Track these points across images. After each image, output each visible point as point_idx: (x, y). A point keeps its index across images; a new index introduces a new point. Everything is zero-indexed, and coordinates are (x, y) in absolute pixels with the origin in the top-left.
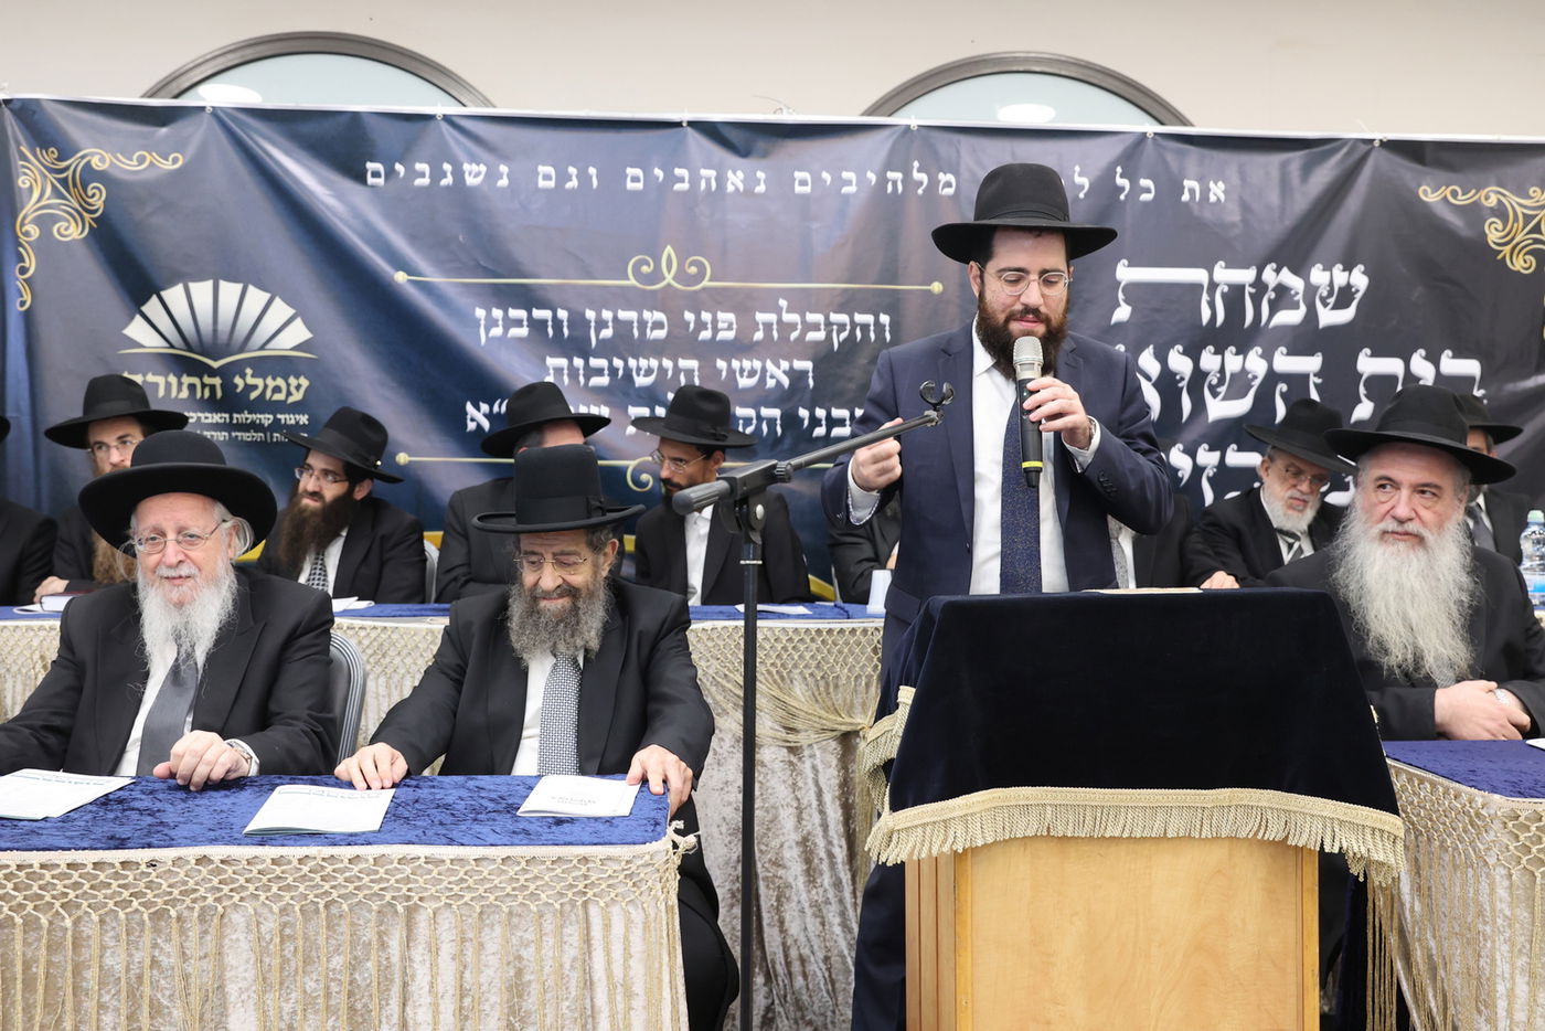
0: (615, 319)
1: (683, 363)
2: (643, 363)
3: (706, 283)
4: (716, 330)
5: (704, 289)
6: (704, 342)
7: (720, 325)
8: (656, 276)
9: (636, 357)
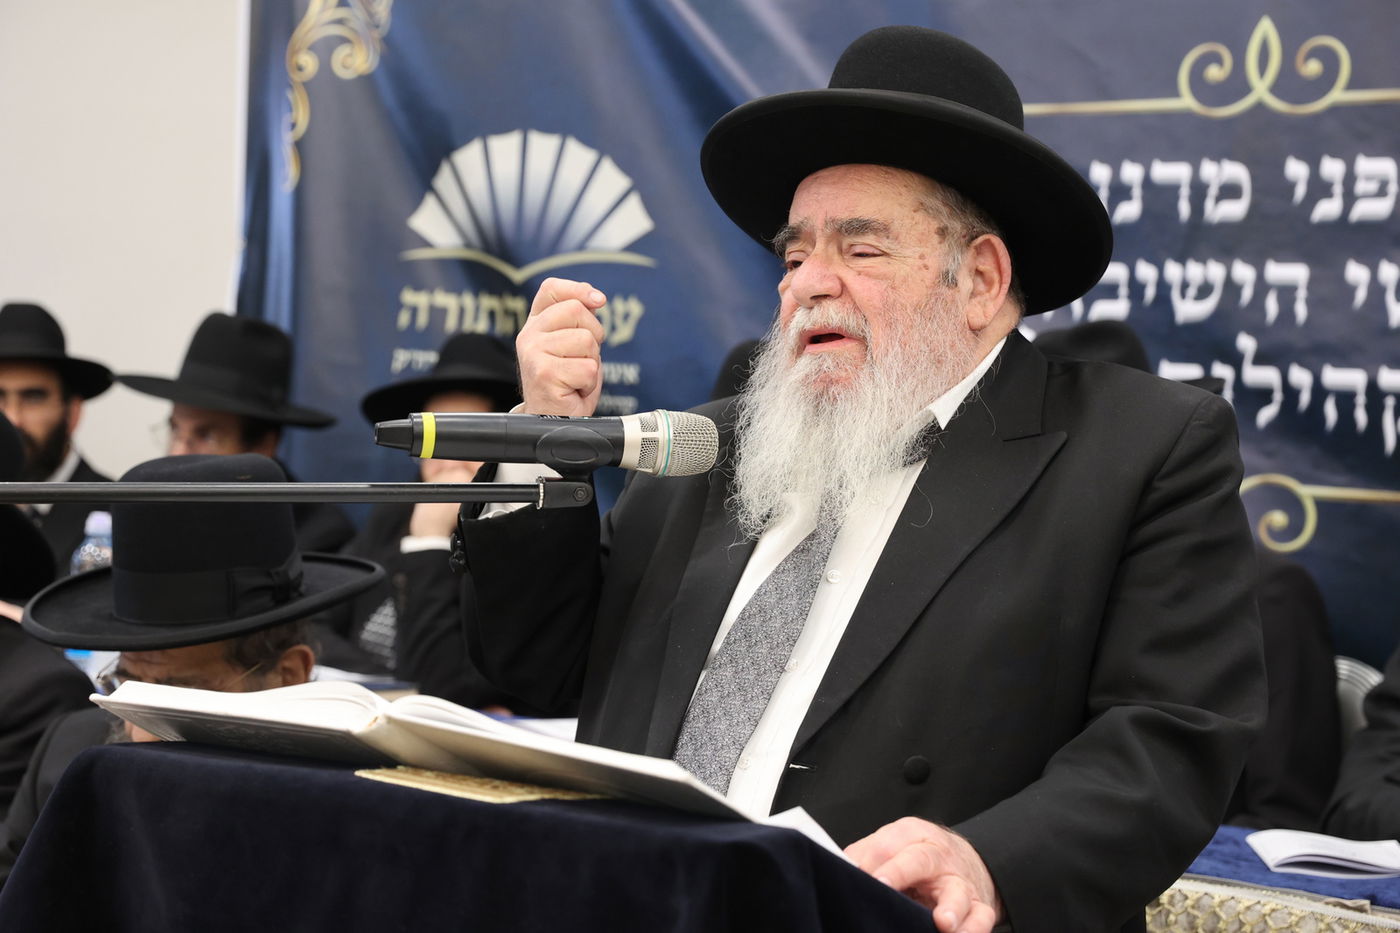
0: (1147, 183)
1: (1277, 272)
2: (1195, 271)
3: (1338, 95)
4: (1350, 198)
5: (1336, 110)
6: (1325, 226)
7: (1361, 187)
8: (1237, 86)
9: (1182, 260)
